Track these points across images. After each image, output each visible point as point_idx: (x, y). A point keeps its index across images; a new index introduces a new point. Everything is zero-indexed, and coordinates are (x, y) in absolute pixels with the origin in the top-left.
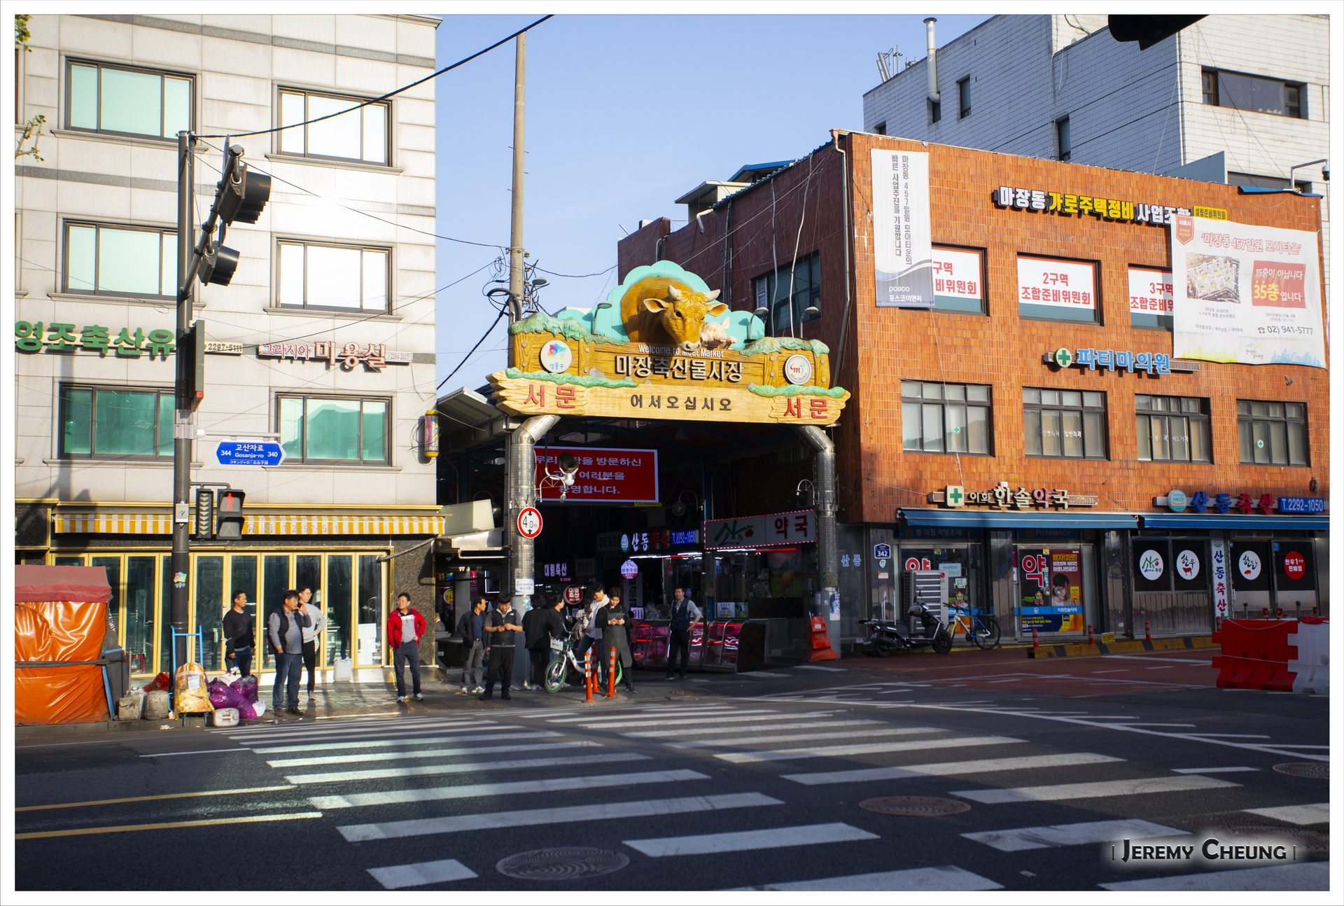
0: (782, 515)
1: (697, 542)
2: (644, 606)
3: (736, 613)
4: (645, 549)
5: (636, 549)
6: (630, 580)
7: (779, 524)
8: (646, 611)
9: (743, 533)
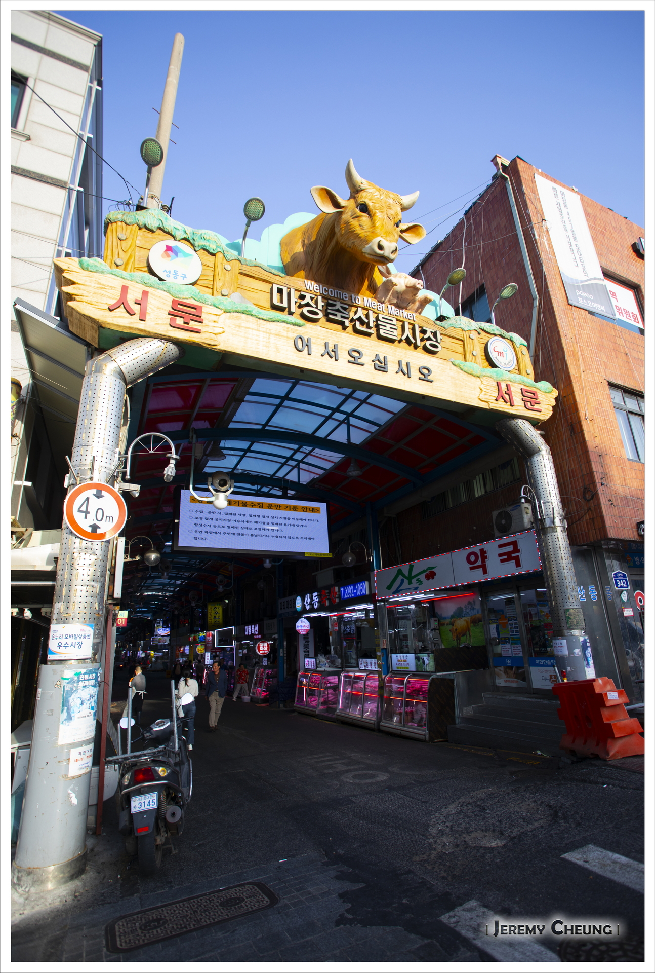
0: (476, 549)
1: (367, 593)
2: (316, 656)
3: (417, 665)
4: (316, 607)
5: (308, 607)
6: (304, 635)
7: (473, 558)
8: (318, 661)
9: (422, 577)
